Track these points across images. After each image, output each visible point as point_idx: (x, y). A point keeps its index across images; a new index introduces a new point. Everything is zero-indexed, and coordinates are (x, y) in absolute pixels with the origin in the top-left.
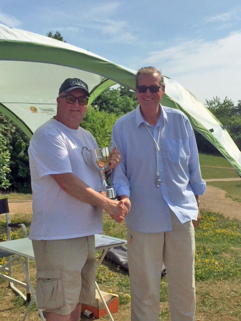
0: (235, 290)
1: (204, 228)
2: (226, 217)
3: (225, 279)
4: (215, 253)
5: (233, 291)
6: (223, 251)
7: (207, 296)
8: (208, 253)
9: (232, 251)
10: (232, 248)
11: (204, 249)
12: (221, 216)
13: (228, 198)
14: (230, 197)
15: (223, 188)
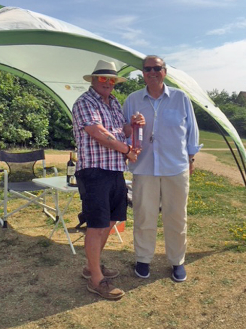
0: (216, 222)
1: (197, 180)
2: (215, 173)
3: (210, 214)
4: (203, 198)
5: (214, 223)
6: (210, 196)
7: (194, 225)
8: (198, 197)
9: (217, 197)
10: (217, 194)
11: (195, 194)
12: (211, 173)
13: (218, 161)
14: (220, 160)
15: (215, 155)
